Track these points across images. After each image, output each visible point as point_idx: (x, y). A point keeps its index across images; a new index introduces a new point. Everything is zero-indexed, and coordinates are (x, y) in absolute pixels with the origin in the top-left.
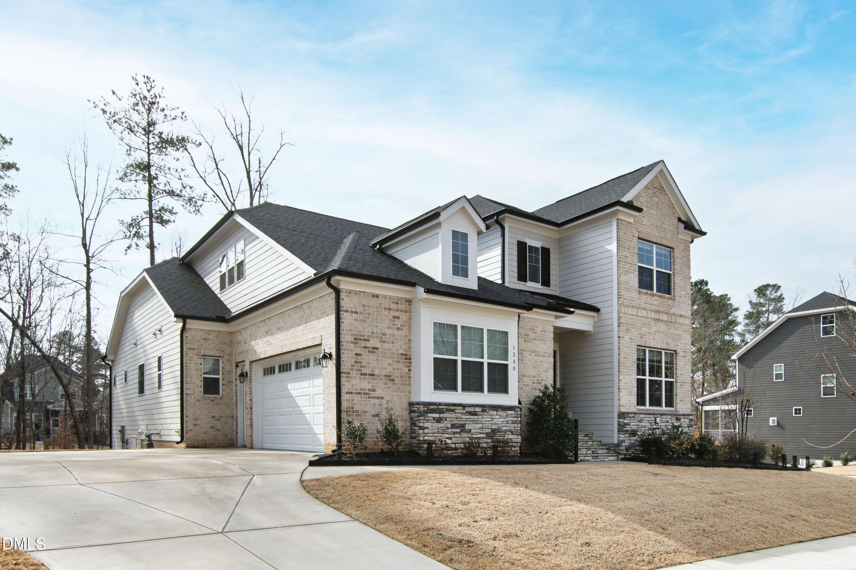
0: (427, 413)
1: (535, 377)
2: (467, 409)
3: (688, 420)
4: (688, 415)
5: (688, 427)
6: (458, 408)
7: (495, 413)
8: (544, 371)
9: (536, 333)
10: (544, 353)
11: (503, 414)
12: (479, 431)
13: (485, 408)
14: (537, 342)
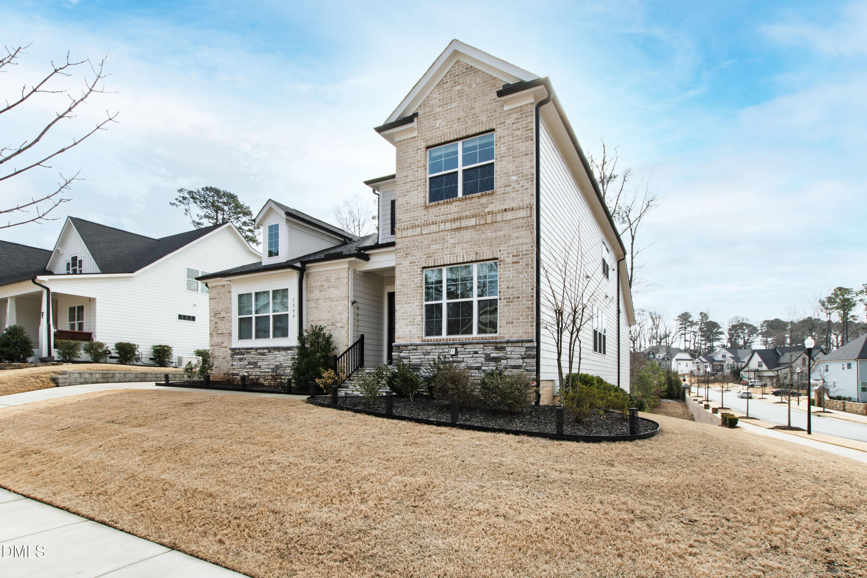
0: (234, 355)
1: (329, 320)
2: (259, 351)
3: (524, 349)
4: (522, 342)
5: (523, 358)
6: (252, 350)
7: (278, 352)
8: (338, 314)
9: (330, 282)
10: (338, 298)
11: (283, 353)
12: (266, 367)
13: (270, 349)
14: (332, 290)
